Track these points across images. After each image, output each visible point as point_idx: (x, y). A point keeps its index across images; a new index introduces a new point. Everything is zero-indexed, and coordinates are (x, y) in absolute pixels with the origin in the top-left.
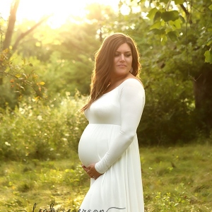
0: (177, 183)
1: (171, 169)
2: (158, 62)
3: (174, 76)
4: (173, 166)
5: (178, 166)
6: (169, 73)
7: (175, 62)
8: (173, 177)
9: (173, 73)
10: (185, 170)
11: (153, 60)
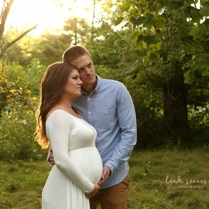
0: (151, 188)
1: (145, 174)
2: (131, 74)
3: (145, 86)
4: (146, 172)
5: (151, 171)
6: (141, 84)
7: (147, 75)
8: (147, 183)
9: (144, 84)
10: (157, 176)
11: (127, 72)
